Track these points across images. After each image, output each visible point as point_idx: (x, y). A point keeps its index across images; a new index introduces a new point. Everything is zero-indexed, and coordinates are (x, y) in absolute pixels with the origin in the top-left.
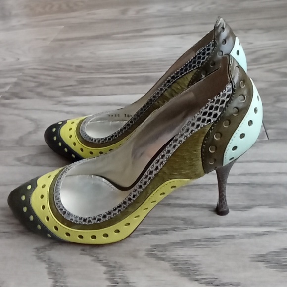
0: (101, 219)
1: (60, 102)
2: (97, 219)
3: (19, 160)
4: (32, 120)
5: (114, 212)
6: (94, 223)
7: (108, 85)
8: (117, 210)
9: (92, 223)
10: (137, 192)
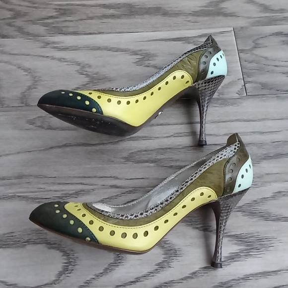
0: (138, 216)
1: (48, 44)
2: (134, 216)
3: (31, 122)
4: (26, 70)
5: (151, 211)
6: (131, 219)
7: (91, 18)
8: (154, 209)
9: (129, 218)
10: (174, 195)
